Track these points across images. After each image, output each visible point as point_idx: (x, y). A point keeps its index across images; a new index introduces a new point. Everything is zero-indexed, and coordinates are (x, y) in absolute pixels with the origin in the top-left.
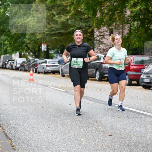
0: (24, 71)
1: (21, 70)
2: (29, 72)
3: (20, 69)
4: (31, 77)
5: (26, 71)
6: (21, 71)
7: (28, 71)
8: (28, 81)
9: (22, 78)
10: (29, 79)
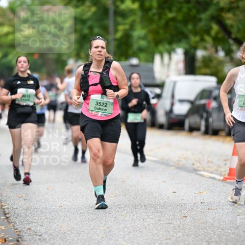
0: (206, 133)
1: (192, 130)
3: (187, 126)
5: (216, 133)
6: (195, 133)
7: (223, 133)
8: (225, 179)
9: (197, 165)
10: (231, 169)
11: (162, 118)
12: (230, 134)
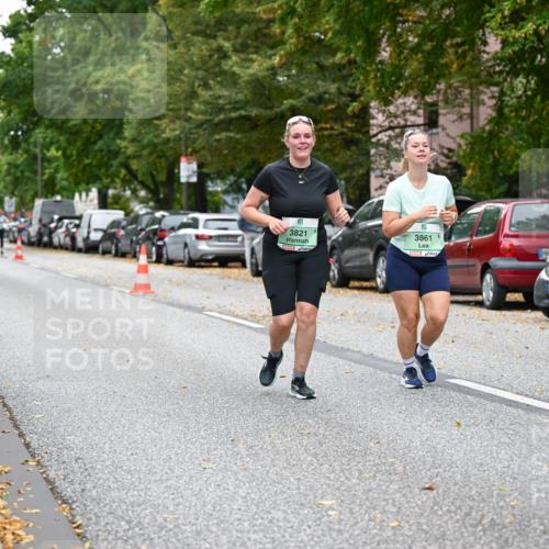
0: (116, 255)
1: (105, 253)
2: (134, 260)
3: (100, 249)
4: (142, 279)
5: (123, 255)
6: (107, 256)
7: (130, 256)
8: (131, 292)
9: (109, 281)
10: (136, 285)
11: (80, 244)
12: (135, 256)
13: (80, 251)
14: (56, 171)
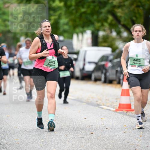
0: (105, 82)
1: (96, 80)
2: (119, 86)
3: (93, 78)
4: (125, 100)
5: (111, 82)
6: (98, 82)
7: (115, 82)
8: (116, 110)
9: (99, 102)
10: (120, 104)
11: (78, 73)
12: (119, 83)
13: (77, 78)
14: (60, 17)
